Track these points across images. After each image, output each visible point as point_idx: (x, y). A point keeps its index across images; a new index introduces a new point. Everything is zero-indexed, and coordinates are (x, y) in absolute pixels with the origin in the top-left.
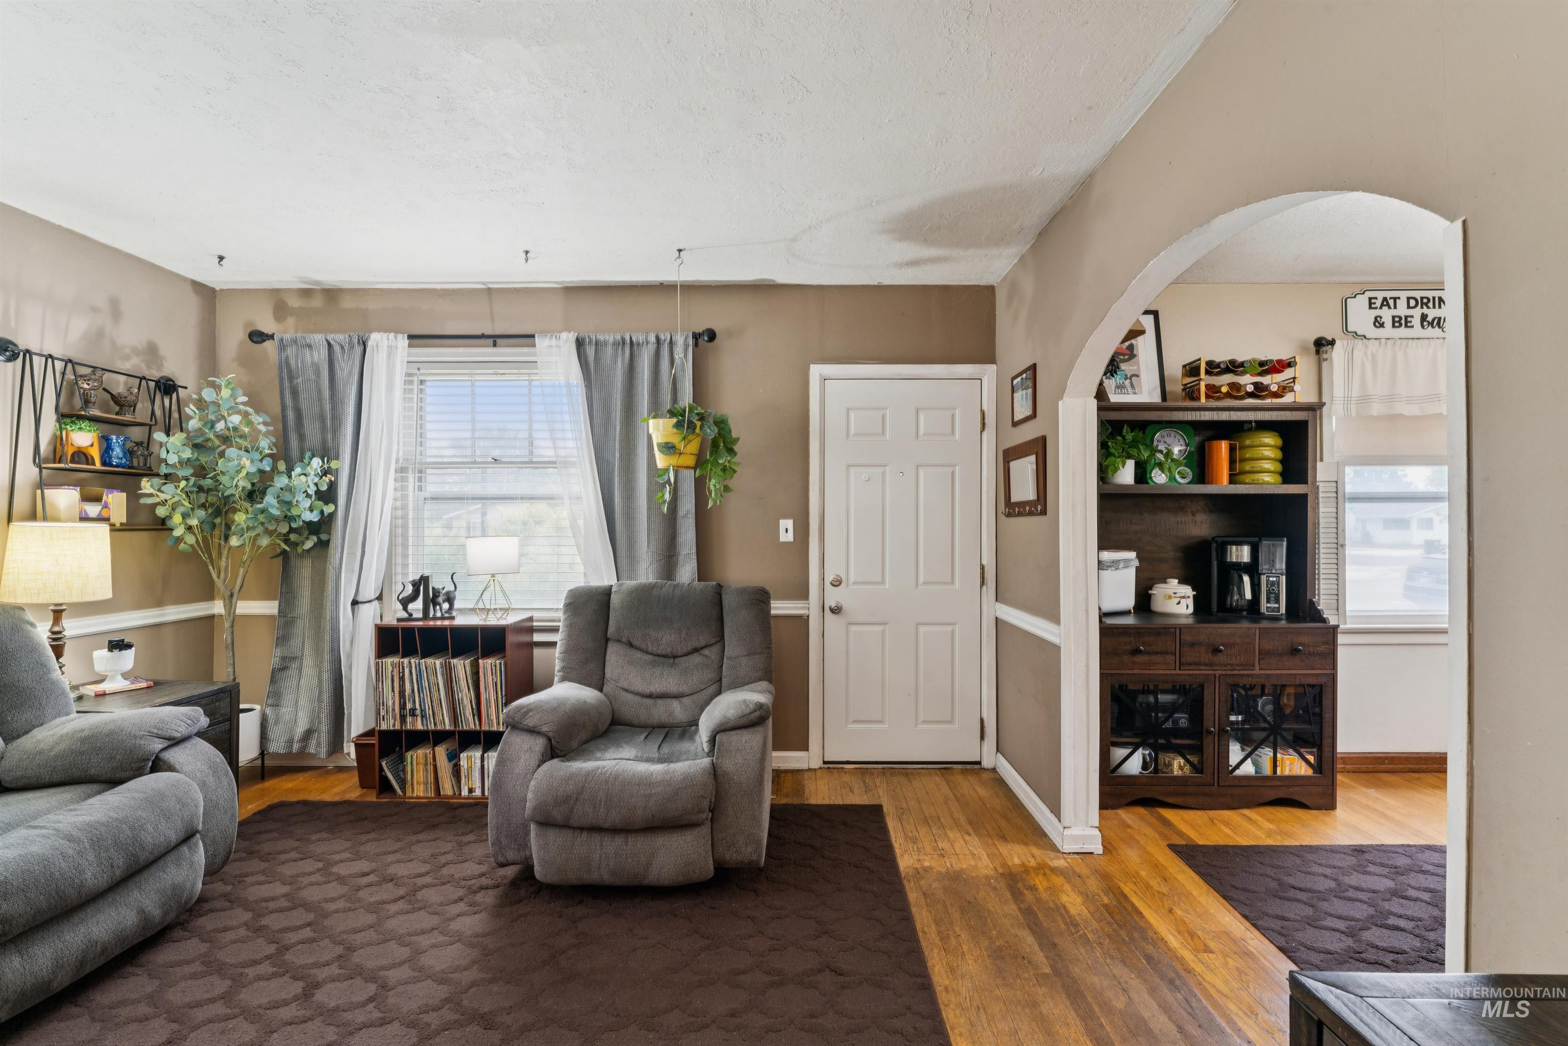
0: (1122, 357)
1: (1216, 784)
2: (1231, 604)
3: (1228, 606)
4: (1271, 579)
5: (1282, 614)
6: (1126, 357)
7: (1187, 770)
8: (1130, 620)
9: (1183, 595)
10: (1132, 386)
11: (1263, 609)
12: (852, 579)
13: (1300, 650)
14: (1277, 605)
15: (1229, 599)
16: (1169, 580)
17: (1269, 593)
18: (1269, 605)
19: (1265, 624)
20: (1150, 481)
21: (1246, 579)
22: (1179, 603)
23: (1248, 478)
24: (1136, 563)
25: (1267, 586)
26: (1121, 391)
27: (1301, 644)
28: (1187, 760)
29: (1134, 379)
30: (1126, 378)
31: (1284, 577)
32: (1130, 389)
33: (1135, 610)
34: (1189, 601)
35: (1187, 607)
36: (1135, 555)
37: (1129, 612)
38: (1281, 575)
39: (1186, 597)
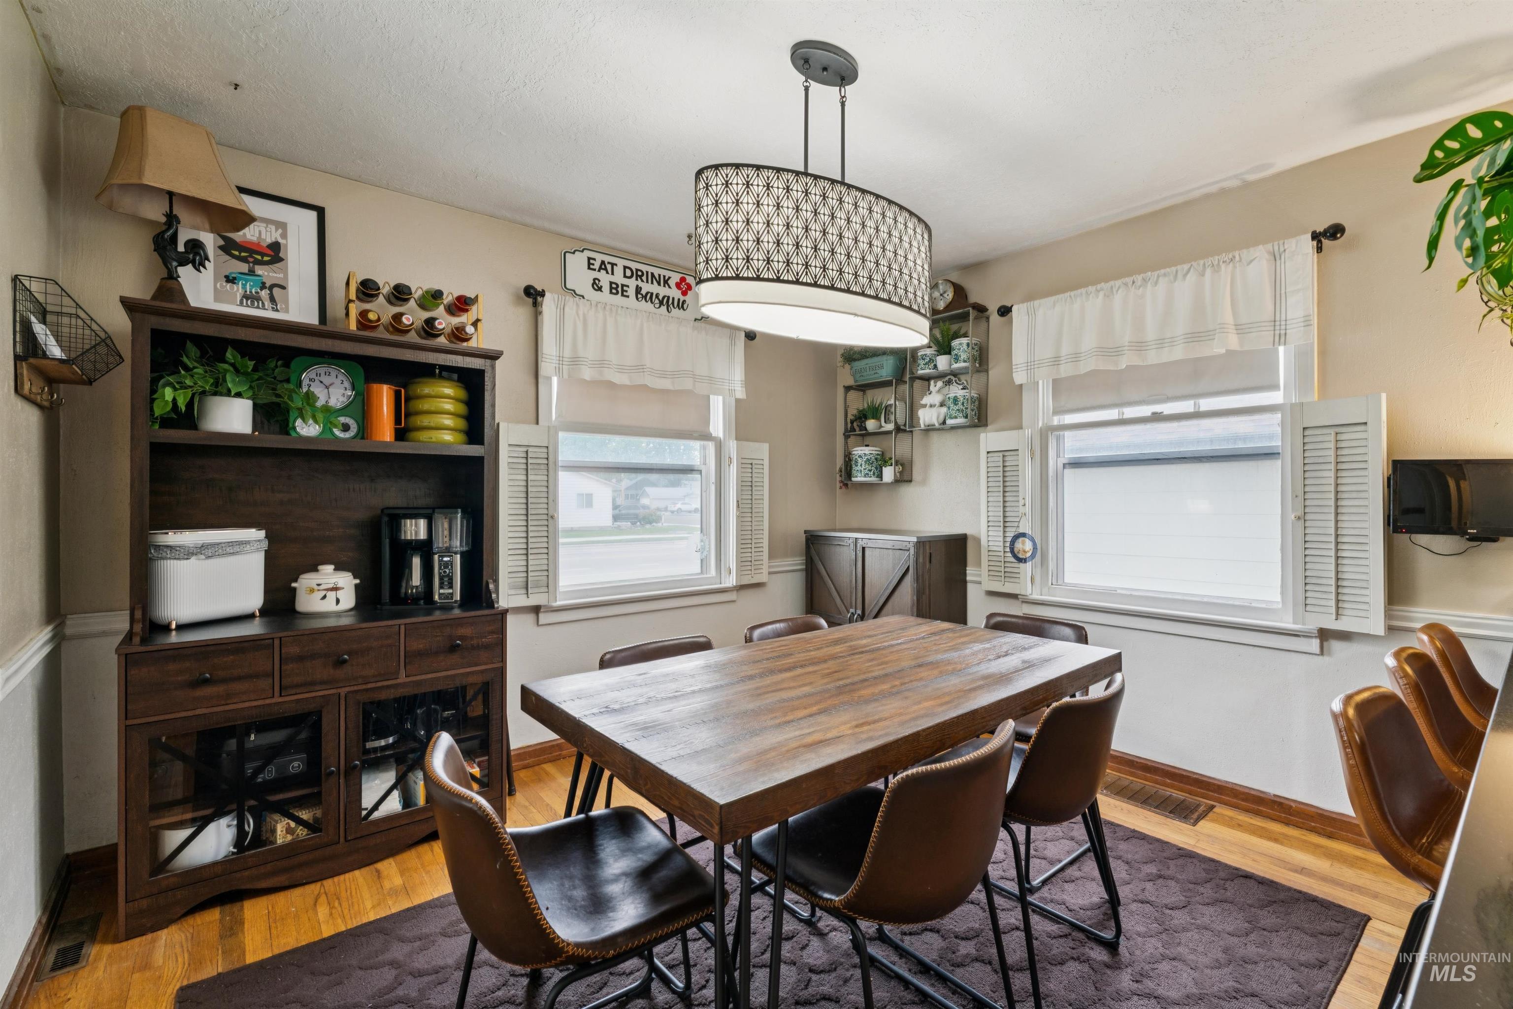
0: (259, 257)
1: (342, 840)
2: (406, 593)
3: (403, 595)
4: (445, 559)
5: (456, 602)
6: (266, 259)
7: (302, 832)
8: (254, 629)
9: (331, 586)
10: (272, 299)
11: (436, 598)
13: (458, 645)
14: (450, 591)
15: (404, 585)
16: (320, 567)
17: (441, 579)
18: (442, 591)
19: (438, 615)
20: (291, 432)
21: (416, 561)
22: (324, 597)
23: (423, 436)
24: (265, 545)
25: (440, 568)
26: (252, 303)
27: (461, 638)
28: (299, 821)
29: (276, 291)
30: (263, 286)
31: (459, 556)
32: (267, 304)
33: (265, 611)
34: (340, 594)
35: (338, 601)
36: (262, 534)
37: (250, 617)
38: (456, 553)
39: (335, 589)
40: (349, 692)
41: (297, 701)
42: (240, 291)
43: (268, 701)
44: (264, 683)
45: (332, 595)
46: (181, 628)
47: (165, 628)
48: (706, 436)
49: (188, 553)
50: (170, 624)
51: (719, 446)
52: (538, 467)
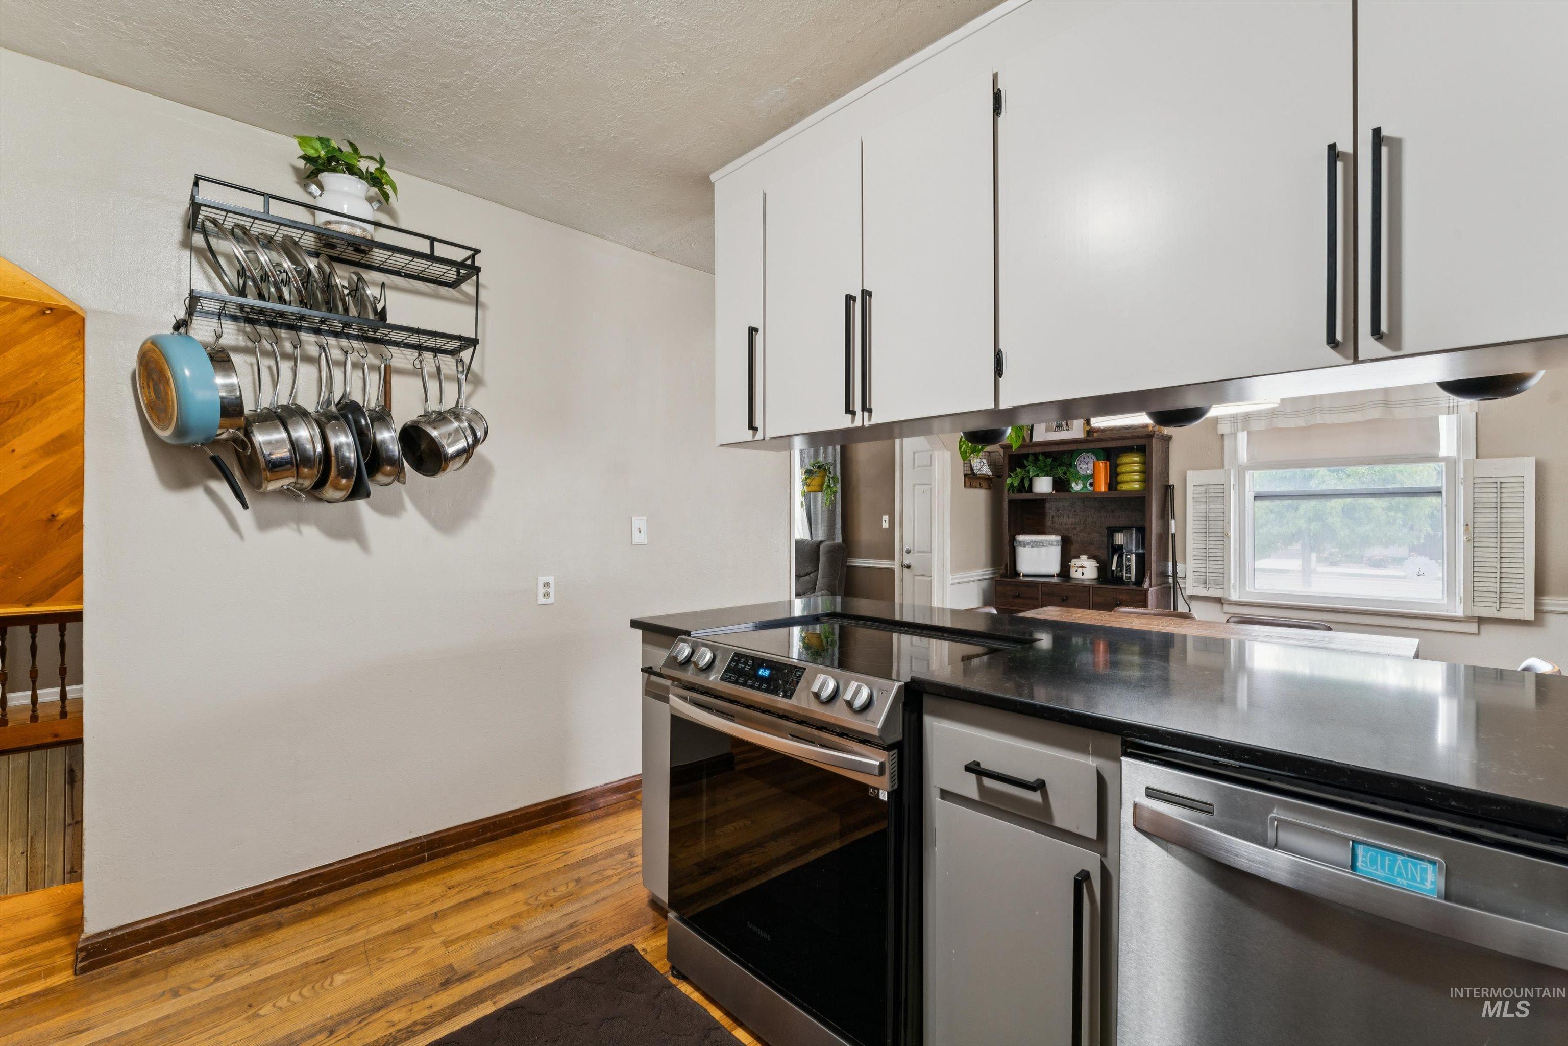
4: (1129, 557)
5: (1132, 582)
8: (1055, 580)
9: (1085, 566)
10: (1067, 425)
11: (1124, 578)
12: (916, 550)
13: (1118, 604)
14: (1130, 575)
15: (1110, 569)
16: (1082, 556)
17: (1126, 568)
18: (1126, 575)
20: (1071, 490)
21: (1116, 557)
22: (1077, 571)
23: (1123, 486)
24: (1061, 544)
25: (1126, 562)
26: (1059, 429)
27: (1121, 600)
31: (1134, 555)
32: (1065, 428)
33: (1058, 575)
34: (1084, 570)
35: (1083, 574)
36: (1059, 538)
37: (1053, 576)
38: (1132, 554)
39: (1082, 567)
42: (1055, 424)
45: (1080, 570)
46: (1024, 576)
47: (1018, 574)
49: (1025, 544)
50: (1020, 574)
51: (1452, 466)
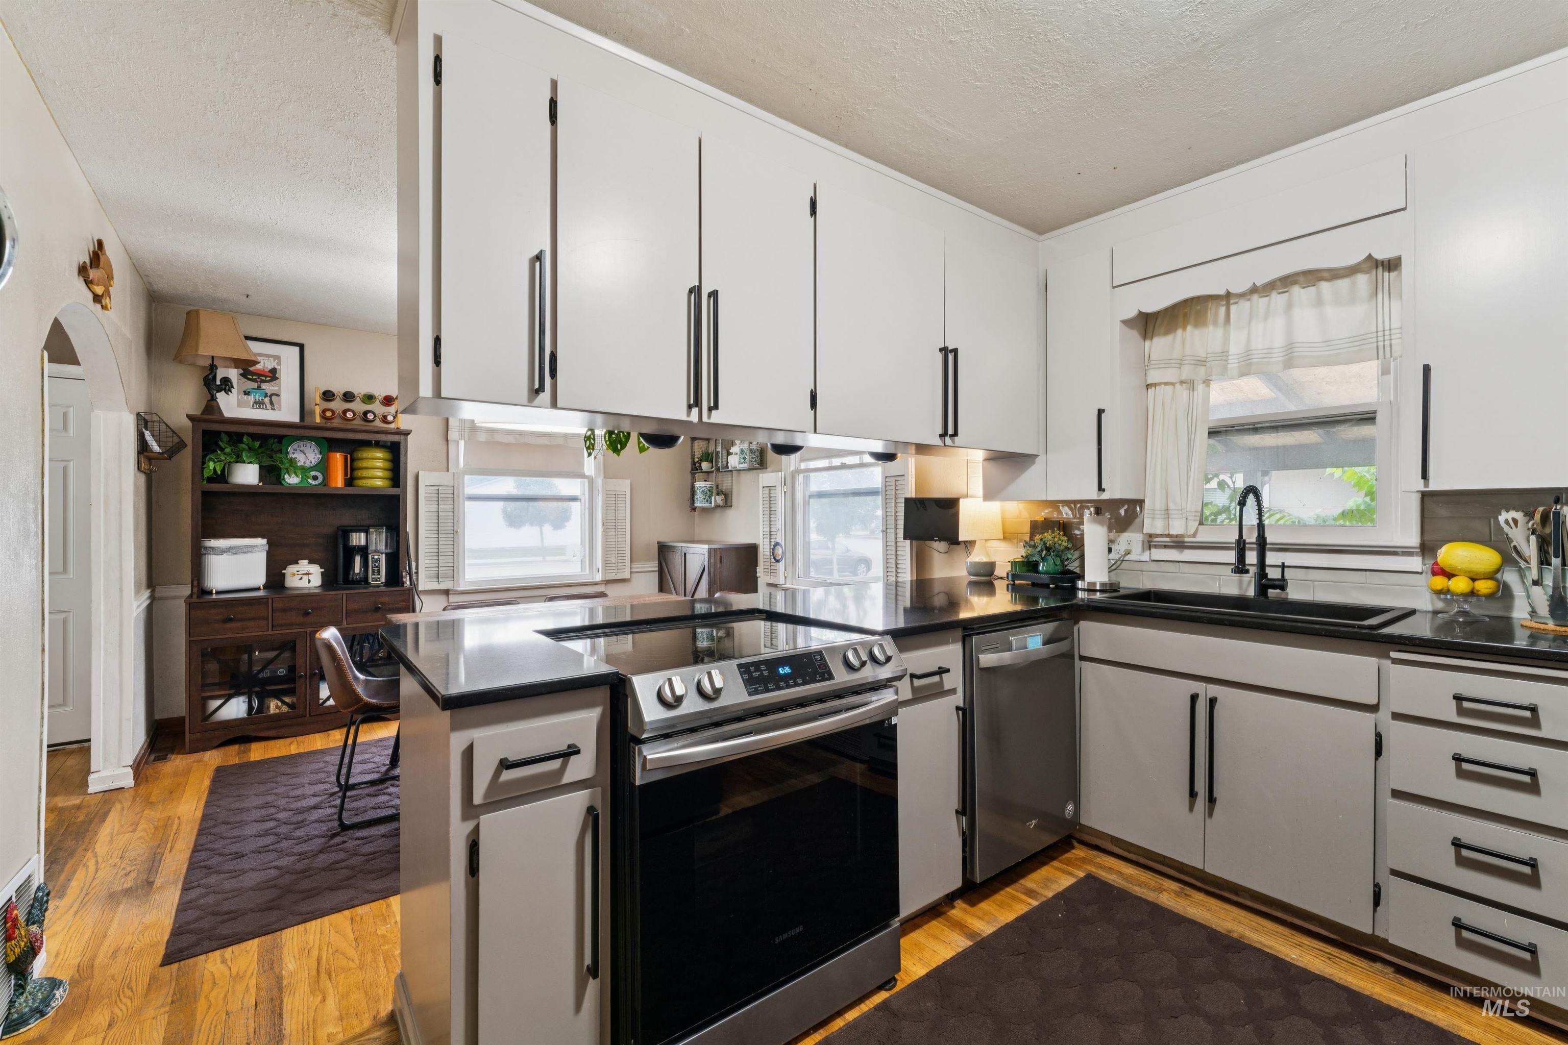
0: (264, 378)
1: (308, 715)
2: (353, 578)
3: (351, 579)
4: (376, 557)
5: (381, 583)
6: (268, 379)
7: (285, 709)
8: (257, 593)
9: (305, 572)
10: (271, 403)
11: (370, 580)
13: (379, 608)
14: (379, 576)
15: (351, 573)
16: (299, 561)
17: (373, 569)
18: (373, 576)
19: (371, 589)
20: (283, 482)
21: (358, 559)
22: (301, 578)
23: (363, 483)
24: (267, 547)
25: (372, 563)
26: (260, 406)
27: (382, 603)
28: (284, 703)
29: (274, 398)
30: (266, 395)
31: (384, 555)
32: (268, 406)
33: (266, 587)
34: (311, 577)
35: (309, 581)
36: (265, 541)
37: (259, 589)
38: (382, 553)
39: (308, 574)
40: (312, 631)
41: (282, 634)
42: (253, 400)
43: (265, 633)
44: (263, 623)
45: (306, 578)
46: (218, 593)
47: (210, 593)
48: (582, 476)
49: (222, 551)
50: (212, 590)
51: (592, 482)
52: (447, 499)
